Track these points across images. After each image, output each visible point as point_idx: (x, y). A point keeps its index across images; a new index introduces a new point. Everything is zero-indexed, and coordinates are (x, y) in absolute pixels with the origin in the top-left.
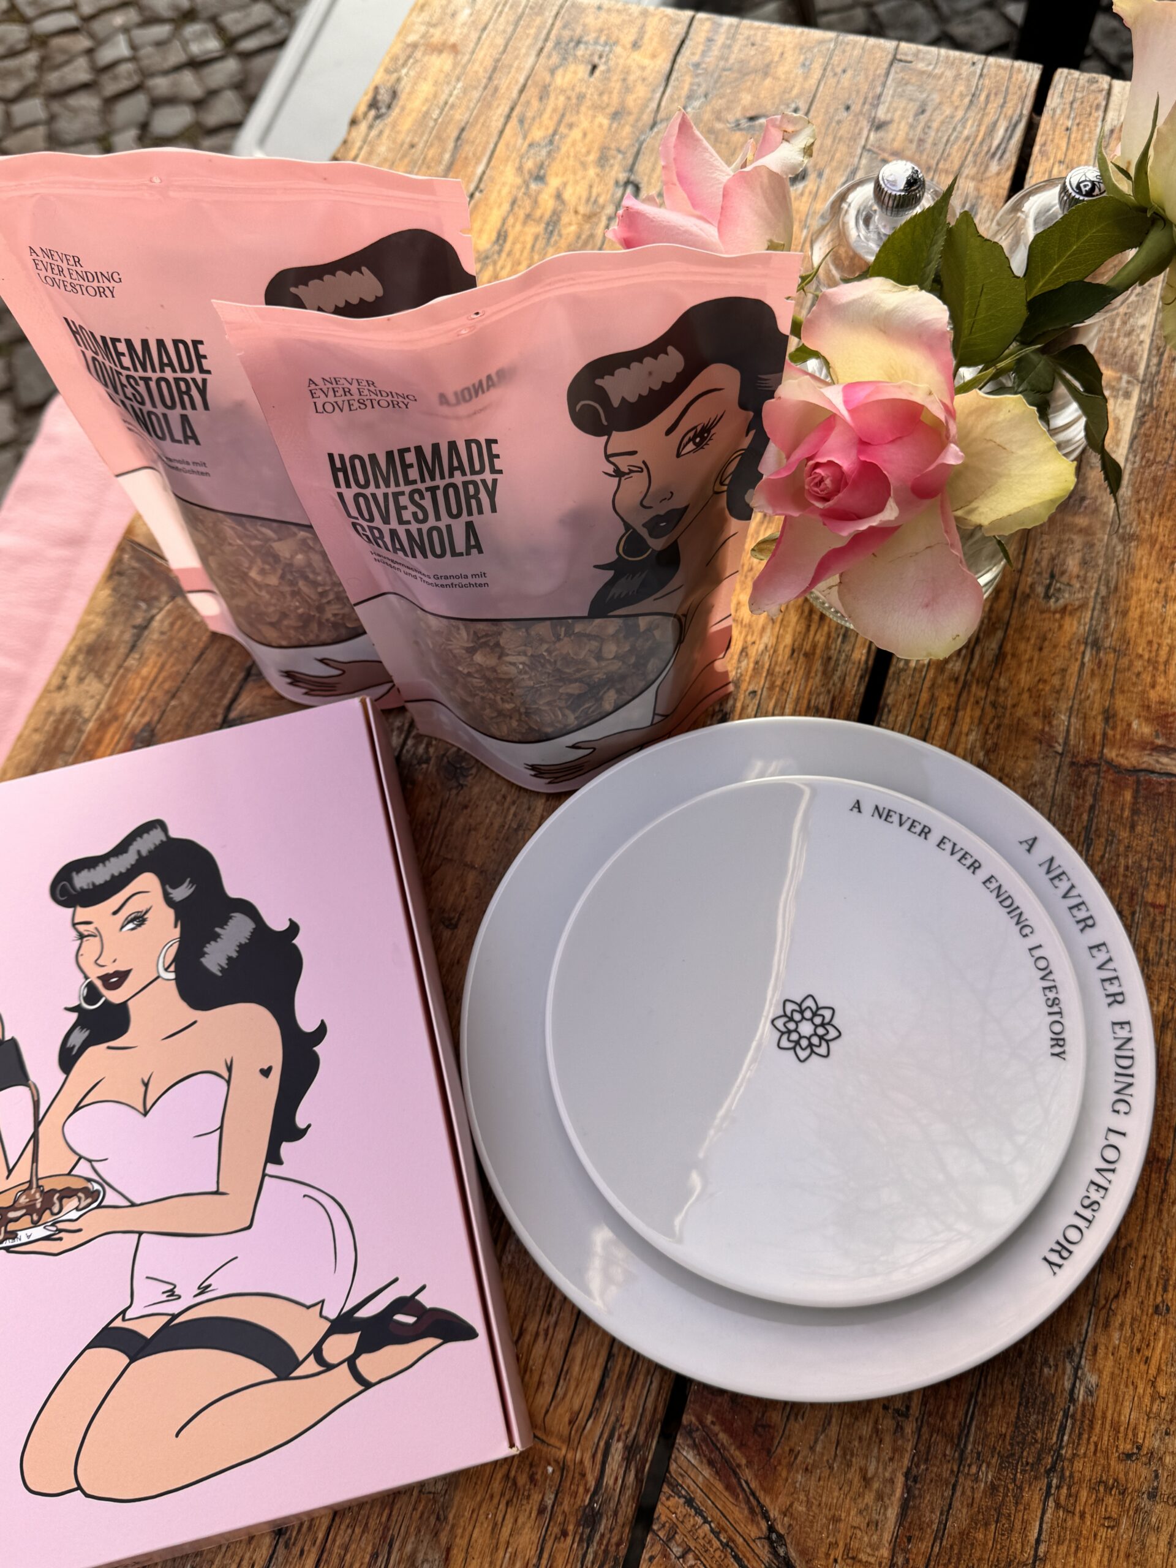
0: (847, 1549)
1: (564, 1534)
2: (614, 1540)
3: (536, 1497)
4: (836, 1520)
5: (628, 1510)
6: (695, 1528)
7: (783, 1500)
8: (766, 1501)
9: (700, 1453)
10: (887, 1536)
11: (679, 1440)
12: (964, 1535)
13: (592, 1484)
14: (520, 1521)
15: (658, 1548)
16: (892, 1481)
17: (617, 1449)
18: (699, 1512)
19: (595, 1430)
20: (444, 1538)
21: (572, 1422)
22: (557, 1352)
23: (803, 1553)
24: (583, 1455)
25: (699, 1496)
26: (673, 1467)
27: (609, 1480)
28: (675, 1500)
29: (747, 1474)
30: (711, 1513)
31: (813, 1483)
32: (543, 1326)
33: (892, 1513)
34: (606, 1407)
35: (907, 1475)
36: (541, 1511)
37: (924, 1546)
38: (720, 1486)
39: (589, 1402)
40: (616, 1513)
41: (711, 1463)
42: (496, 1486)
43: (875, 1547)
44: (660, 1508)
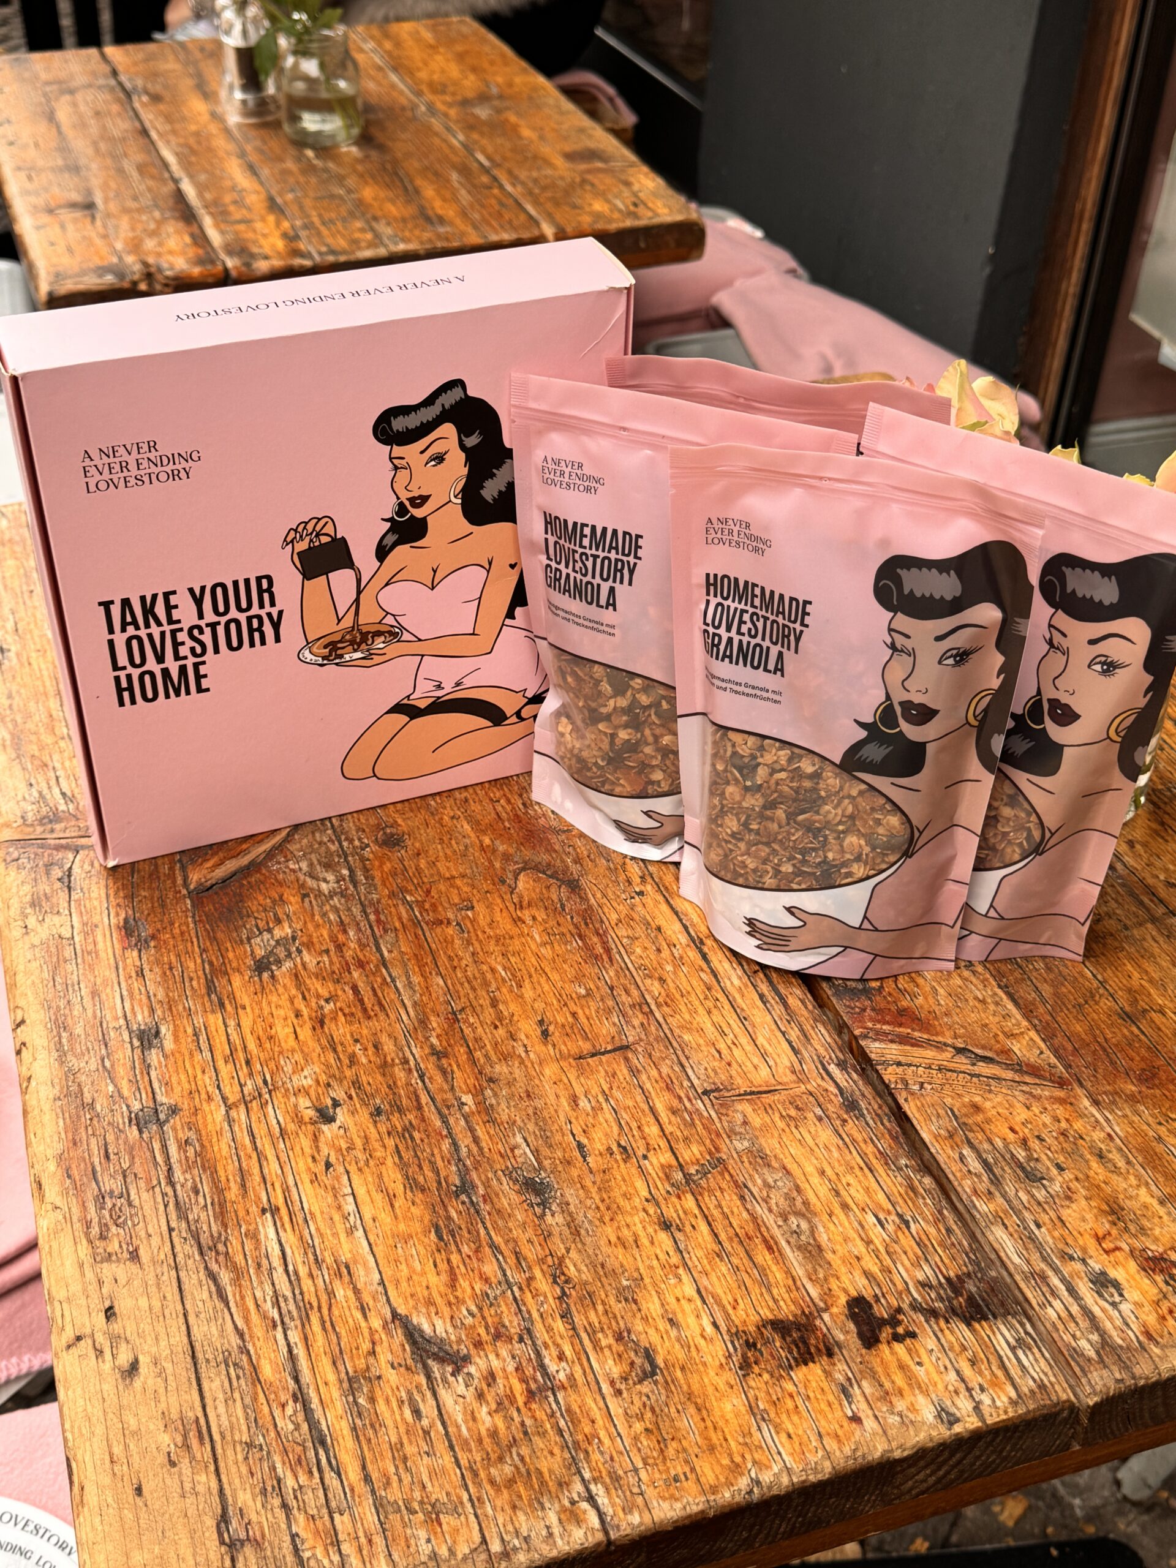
0: (1004, 1033)
1: (845, 1121)
2: (876, 1107)
3: (810, 1115)
4: (986, 1025)
5: (868, 1091)
6: (915, 1074)
7: (947, 1033)
8: (940, 1039)
9: (881, 1041)
10: (1019, 1017)
11: (863, 1043)
12: (1056, 994)
13: (836, 1091)
14: (812, 1130)
15: (904, 1094)
16: (995, 994)
17: (832, 1068)
18: (910, 1065)
19: (809, 1067)
20: (775, 1164)
21: (794, 1072)
22: (749, 1048)
23: (983, 1047)
24: (815, 1082)
25: (902, 1059)
26: (873, 1056)
27: (843, 1084)
28: (890, 1069)
29: (917, 1034)
30: (916, 1061)
31: (956, 1018)
32: (729, 1043)
33: (1010, 1006)
34: (806, 1055)
35: (1000, 986)
36: (820, 1119)
37: (1041, 1010)
38: (908, 1048)
39: (793, 1058)
40: (863, 1095)
41: (892, 1041)
42: (781, 1124)
43: (1018, 1024)
44: (886, 1078)
